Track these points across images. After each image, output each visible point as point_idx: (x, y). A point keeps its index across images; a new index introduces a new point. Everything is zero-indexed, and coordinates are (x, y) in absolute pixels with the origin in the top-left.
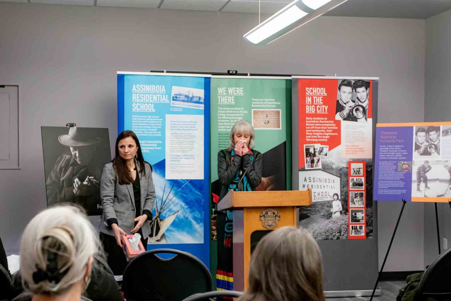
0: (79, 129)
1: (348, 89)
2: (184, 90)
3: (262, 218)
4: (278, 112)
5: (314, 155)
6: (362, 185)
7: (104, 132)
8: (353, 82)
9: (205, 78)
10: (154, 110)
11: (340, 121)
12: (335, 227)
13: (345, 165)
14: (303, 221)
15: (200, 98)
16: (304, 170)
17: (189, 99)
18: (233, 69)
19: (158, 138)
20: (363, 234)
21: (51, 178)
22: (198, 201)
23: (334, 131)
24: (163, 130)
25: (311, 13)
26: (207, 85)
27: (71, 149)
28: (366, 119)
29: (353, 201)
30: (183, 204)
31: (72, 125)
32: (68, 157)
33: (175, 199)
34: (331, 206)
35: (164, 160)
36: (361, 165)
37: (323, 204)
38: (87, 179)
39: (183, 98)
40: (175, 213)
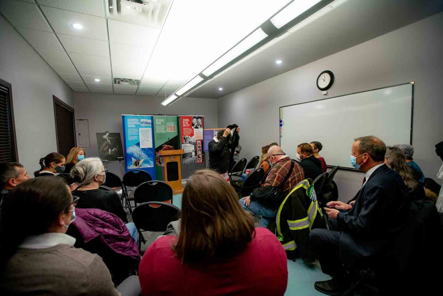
0: (110, 133)
1: (195, 119)
2: (144, 120)
3: (170, 159)
4: (175, 127)
5: (186, 139)
6: (200, 147)
7: (119, 134)
8: (197, 117)
9: (152, 116)
10: (135, 127)
11: (193, 129)
12: (193, 160)
13: (195, 142)
14: (184, 159)
15: (150, 123)
16: (183, 143)
17: (146, 123)
18: (160, 113)
19: (136, 135)
20: (201, 161)
21: (101, 149)
22: (151, 154)
23: (192, 132)
24: (138, 133)
25: (179, 97)
26: (152, 119)
27: (107, 140)
28: (201, 128)
29: (198, 152)
30: (146, 155)
31: (107, 132)
32: (106, 142)
33: (144, 154)
34: (192, 154)
35: (139, 142)
36: (200, 141)
37: (189, 153)
38: (113, 149)
39: (144, 123)
40: (144, 158)
